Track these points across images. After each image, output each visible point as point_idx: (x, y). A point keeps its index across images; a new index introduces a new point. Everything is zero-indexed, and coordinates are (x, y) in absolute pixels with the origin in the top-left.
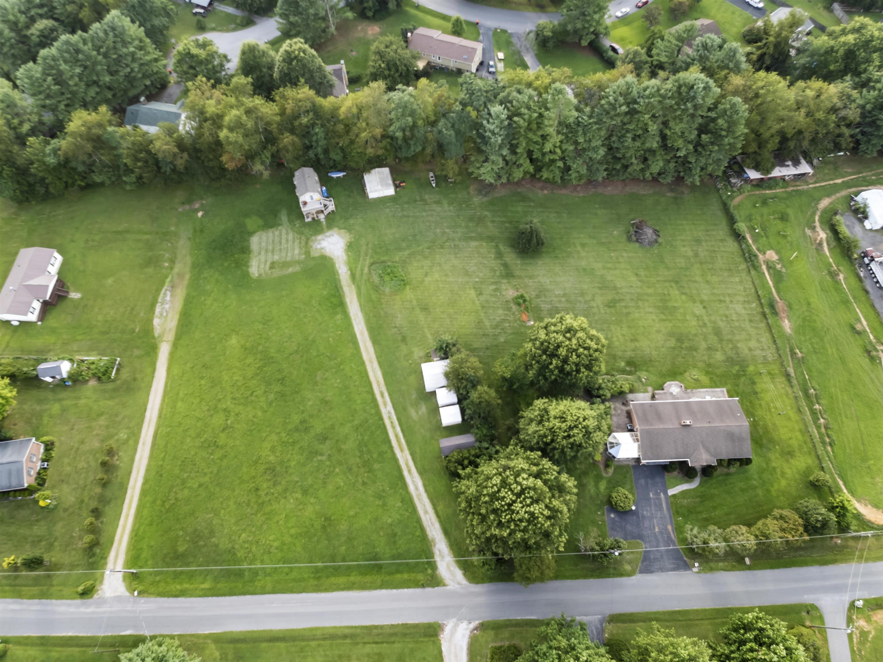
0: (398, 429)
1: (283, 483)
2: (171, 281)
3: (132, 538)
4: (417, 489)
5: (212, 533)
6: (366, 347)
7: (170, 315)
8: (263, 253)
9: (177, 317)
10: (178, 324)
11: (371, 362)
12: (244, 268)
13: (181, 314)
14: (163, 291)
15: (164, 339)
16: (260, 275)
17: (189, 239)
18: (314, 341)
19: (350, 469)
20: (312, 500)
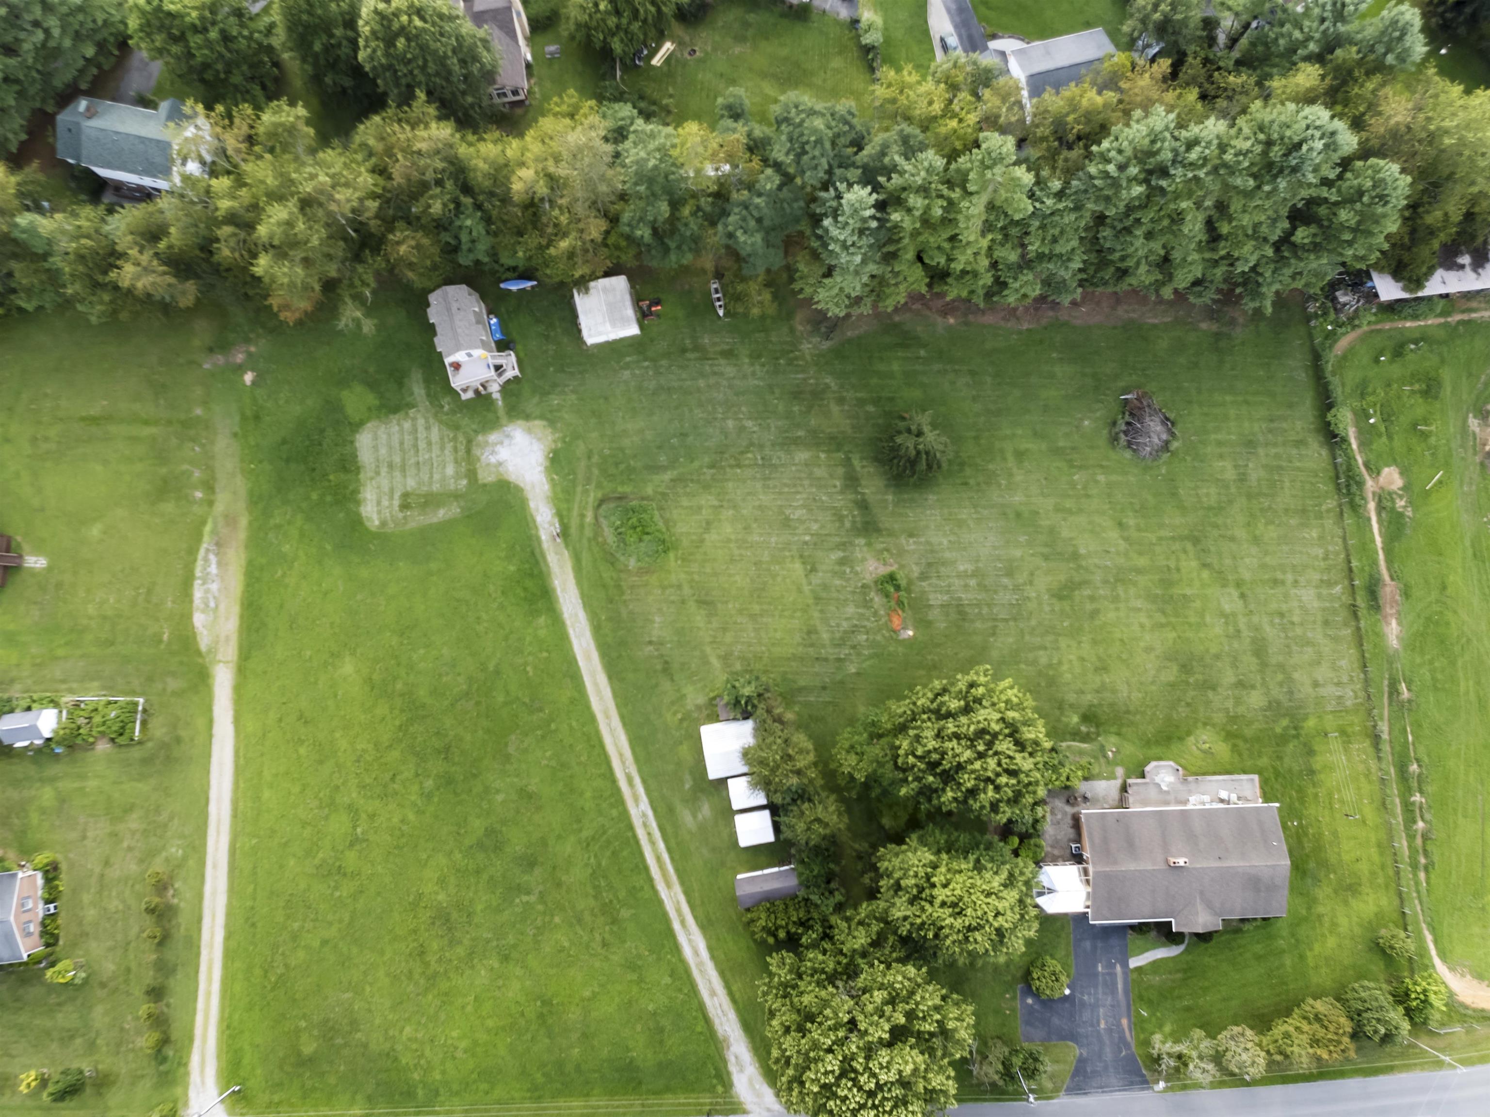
0: (661, 846)
1: (466, 942)
2: (214, 532)
3: (223, 1032)
4: (696, 953)
5: (354, 1025)
6: (596, 684)
7: (222, 607)
8: (384, 470)
9: (236, 609)
10: (241, 625)
11: (608, 717)
12: (352, 506)
13: (242, 604)
14: (202, 552)
15: (220, 657)
16: (384, 524)
17: (235, 435)
18: (497, 672)
19: (580, 921)
20: (519, 971)
